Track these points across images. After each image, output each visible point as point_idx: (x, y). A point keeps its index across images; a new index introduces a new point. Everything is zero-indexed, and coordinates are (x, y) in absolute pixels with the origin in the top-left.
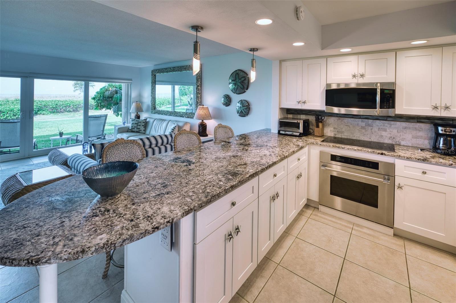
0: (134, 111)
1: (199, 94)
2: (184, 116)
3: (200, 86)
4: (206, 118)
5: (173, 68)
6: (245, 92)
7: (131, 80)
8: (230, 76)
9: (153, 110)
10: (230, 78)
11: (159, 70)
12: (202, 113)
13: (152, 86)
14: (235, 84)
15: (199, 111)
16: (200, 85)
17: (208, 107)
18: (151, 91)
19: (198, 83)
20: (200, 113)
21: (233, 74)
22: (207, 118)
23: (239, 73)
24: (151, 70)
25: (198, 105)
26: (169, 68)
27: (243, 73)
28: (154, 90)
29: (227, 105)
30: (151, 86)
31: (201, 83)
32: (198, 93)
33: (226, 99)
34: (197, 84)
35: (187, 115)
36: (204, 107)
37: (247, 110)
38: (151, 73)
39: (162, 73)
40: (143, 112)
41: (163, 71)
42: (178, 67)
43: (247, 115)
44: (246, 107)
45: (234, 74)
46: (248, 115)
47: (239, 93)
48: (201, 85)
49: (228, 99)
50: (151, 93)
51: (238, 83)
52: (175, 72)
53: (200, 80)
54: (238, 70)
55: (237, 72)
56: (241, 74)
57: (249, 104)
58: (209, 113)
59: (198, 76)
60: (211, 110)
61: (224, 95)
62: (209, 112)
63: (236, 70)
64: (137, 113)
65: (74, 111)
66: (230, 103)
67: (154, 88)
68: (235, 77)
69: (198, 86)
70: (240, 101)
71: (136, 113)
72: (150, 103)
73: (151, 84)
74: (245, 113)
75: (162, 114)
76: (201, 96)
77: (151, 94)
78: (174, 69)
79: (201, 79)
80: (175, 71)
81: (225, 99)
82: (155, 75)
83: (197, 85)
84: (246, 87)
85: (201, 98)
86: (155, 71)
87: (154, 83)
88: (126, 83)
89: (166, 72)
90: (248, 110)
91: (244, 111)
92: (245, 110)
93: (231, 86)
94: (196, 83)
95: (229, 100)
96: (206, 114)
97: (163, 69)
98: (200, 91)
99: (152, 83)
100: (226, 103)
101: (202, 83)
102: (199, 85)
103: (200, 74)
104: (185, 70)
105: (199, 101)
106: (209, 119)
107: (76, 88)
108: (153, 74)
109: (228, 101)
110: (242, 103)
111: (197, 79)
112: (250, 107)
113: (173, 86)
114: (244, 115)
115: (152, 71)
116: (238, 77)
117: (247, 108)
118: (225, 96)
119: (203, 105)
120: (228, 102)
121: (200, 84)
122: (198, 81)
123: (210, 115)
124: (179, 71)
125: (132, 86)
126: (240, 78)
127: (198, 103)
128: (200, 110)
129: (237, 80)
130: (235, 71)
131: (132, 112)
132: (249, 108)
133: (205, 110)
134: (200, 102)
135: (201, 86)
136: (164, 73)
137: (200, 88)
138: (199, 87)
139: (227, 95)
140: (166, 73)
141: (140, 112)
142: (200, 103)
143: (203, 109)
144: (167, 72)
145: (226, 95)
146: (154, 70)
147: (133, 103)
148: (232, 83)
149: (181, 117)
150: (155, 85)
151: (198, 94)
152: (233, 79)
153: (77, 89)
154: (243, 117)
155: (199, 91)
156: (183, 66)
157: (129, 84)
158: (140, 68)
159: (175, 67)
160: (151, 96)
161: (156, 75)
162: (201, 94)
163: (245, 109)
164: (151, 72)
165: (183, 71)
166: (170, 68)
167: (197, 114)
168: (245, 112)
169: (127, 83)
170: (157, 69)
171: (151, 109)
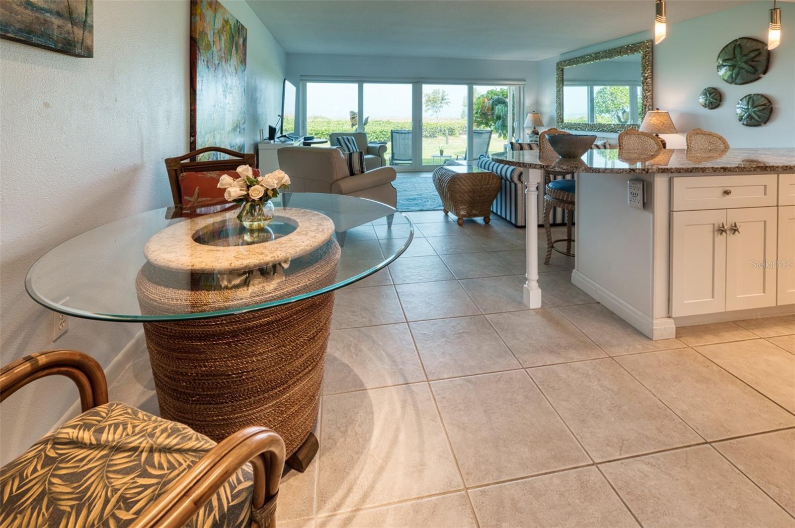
0: (530, 125)
1: (649, 92)
2: (617, 129)
3: (650, 78)
4: (665, 130)
5: (596, 54)
6: (759, 78)
7: (524, 80)
8: (721, 52)
9: (560, 123)
10: (720, 55)
11: (570, 61)
12: (656, 121)
13: (558, 86)
14: (733, 67)
15: (650, 118)
16: (649, 76)
17: (668, 113)
18: (556, 94)
19: (646, 73)
20: (651, 121)
21: (726, 48)
22: (667, 131)
23: (742, 44)
24: (556, 62)
25: (647, 109)
26: (588, 55)
27: (754, 43)
28: (561, 93)
29: (713, 107)
30: (555, 87)
31: (652, 72)
32: (647, 90)
33: (710, 95)
34: (644, 74)
35: (623, 128)
36: (659, 111)
37: (765, 114)
38: (555, 67)
39: (575, 64)
40: (543, 126)
41: (577, 61)
42: (605, 51)
43: (765, 123)
44: (761, 108)
45: (731, 48)
46: (768, 123)
47: (742, 82)
48: (652, 75)
49: (716, 95)
50: (556, 97)
51: (739, 63)
52: (598, 61)
53: (649, 67)
54: (739, 39)
55: (739, 43)
56: (749, 45)
57: (771, 101)
58: (670, 122)
59: (647, 61)
60: (674, 118)
61: (705, 89)
62: (671, 120)
63: (736, 40)
64: (535, 128)
65: (430, 136)
66: (720, 102)
67: (561, 90)
68: (732, 53)
69: (646, 79)
70: (745, 97)
71: (533, 129)
72: (555, 114)
73: (555, 84)
74: (758, 119)
75: (576, 130)
76: (652, 94)
77: (556, 100)
78: (598, 55)
79: (652, 66)
80: (600, 59)
81: (707, 97)
82: (562, 69)
83: (644, 76)
84: (761, 69)
85: (652, 98)
86: (563, 63)
87: (561, 82)
88: (517, 86)
89: (582, 62)
90: (767, 112)
91: (757, 115)
92: (758, 113)
93: (722, 71)
94: (642, 73)
95: (717, 97)
96: (664, 124)
97: (576, 58)
98: (650, 86)
99: (557, 83)
100: (711, 103)
101: (654, 72)
102: (647, 76)
103: (651, 58)
104: (619, 54)
105: (648, 104)
106: (672, 133)
107: (427, 107)
108: (559, 68)
109: (715, 98)
110: (751, 100)
111: (645, 66)
112: (774, 106)
113: (589, 88)
114: (756, 123)
115: (558, 64)
116: (741, 51)
117: (763, 109)
118: (708, 91)
119: (658, 109)
120: (714, 101)
121: (650, 74)
122: (646, 69)
123: (674, 125)
124: (606, 57)
125: (525, 89)
126: (746, 53)
127: (645, 108)
128: (652, 117)
129: (738, 58)
130: (732, 42)
131: (528, 126)
132: (772, 108)
133: (662, 117)
134: (650, 105)
135: (652, 78)
136: (578, 64)
137: (650, 82)
138: (649, 80)
139: (713, 88)
140: (582, 64)
141: (539, 126)
142: (650, 107)
143: (659, 116)
144: (585, 62)
145: (709, 89)
146: (561, 62)
147: (529, 114)
148: (725, 66)
149: (611, 131)
150: (563, 85)
151: (647, 92)
152: (726, 58)
153: (428, 109)
154: (755, 126)
155: (648, 86)
156: (614, 49)
157: (522, 86)
158: (536, 62)
159: (599, 53)
160: (557, 101)
161: (564, 70)
162: (652, 91)
163: (759, 111)
164: (556, 64)
165: (615, 56)
166: (590, 55)
167: (647, 124)
168: (759, 117)
169: (519, 86)
170: (565, 59)
171: (556, 122)
